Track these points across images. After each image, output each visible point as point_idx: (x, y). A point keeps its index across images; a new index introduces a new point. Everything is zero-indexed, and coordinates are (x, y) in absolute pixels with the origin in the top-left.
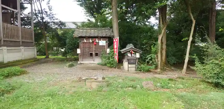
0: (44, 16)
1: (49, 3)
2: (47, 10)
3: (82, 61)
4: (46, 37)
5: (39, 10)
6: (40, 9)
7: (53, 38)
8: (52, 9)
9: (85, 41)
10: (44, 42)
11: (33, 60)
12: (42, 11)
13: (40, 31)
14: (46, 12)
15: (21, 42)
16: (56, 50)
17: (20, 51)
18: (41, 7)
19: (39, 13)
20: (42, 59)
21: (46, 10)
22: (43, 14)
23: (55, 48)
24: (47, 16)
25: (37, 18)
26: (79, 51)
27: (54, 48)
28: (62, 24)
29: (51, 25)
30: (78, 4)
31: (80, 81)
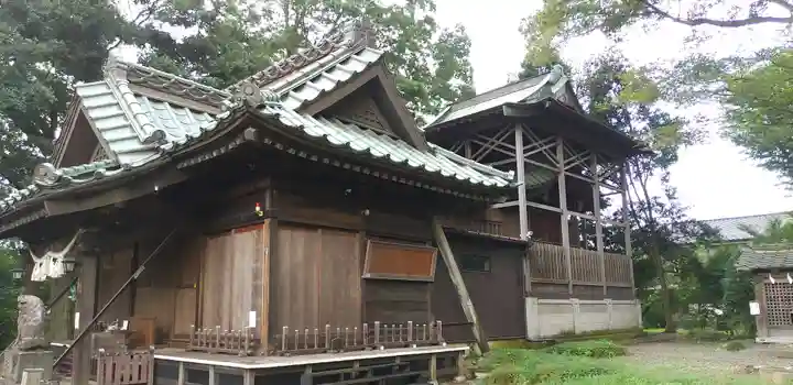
0: (654, 215)
1: (667, 181)
2: (664, 200)
3: (769, 336)
4: (664, 271)
5: (641, 203)
6: (643, 198)
7: (684, 274)
8: (676, 196)
9: (773, 281)
10: (660, 287)
11: (633, 335)
12: (649, 204)
13: (645, 257)
14: (661, 205)
15: (605, 288)
16: (700, 312)
17: (604, 311)
18: (646, 194)
19: (643, 209)
20: (655, 334)
21: (659, 201)
22: (653, 212)
23: (696, 306)
24: (664, 214)
25: (638, 222)
26: (755, 308)
27: (690, 306)
28: (708, 234)
29: (677, 238)
30: (759, 166)
31: (749, 372)
